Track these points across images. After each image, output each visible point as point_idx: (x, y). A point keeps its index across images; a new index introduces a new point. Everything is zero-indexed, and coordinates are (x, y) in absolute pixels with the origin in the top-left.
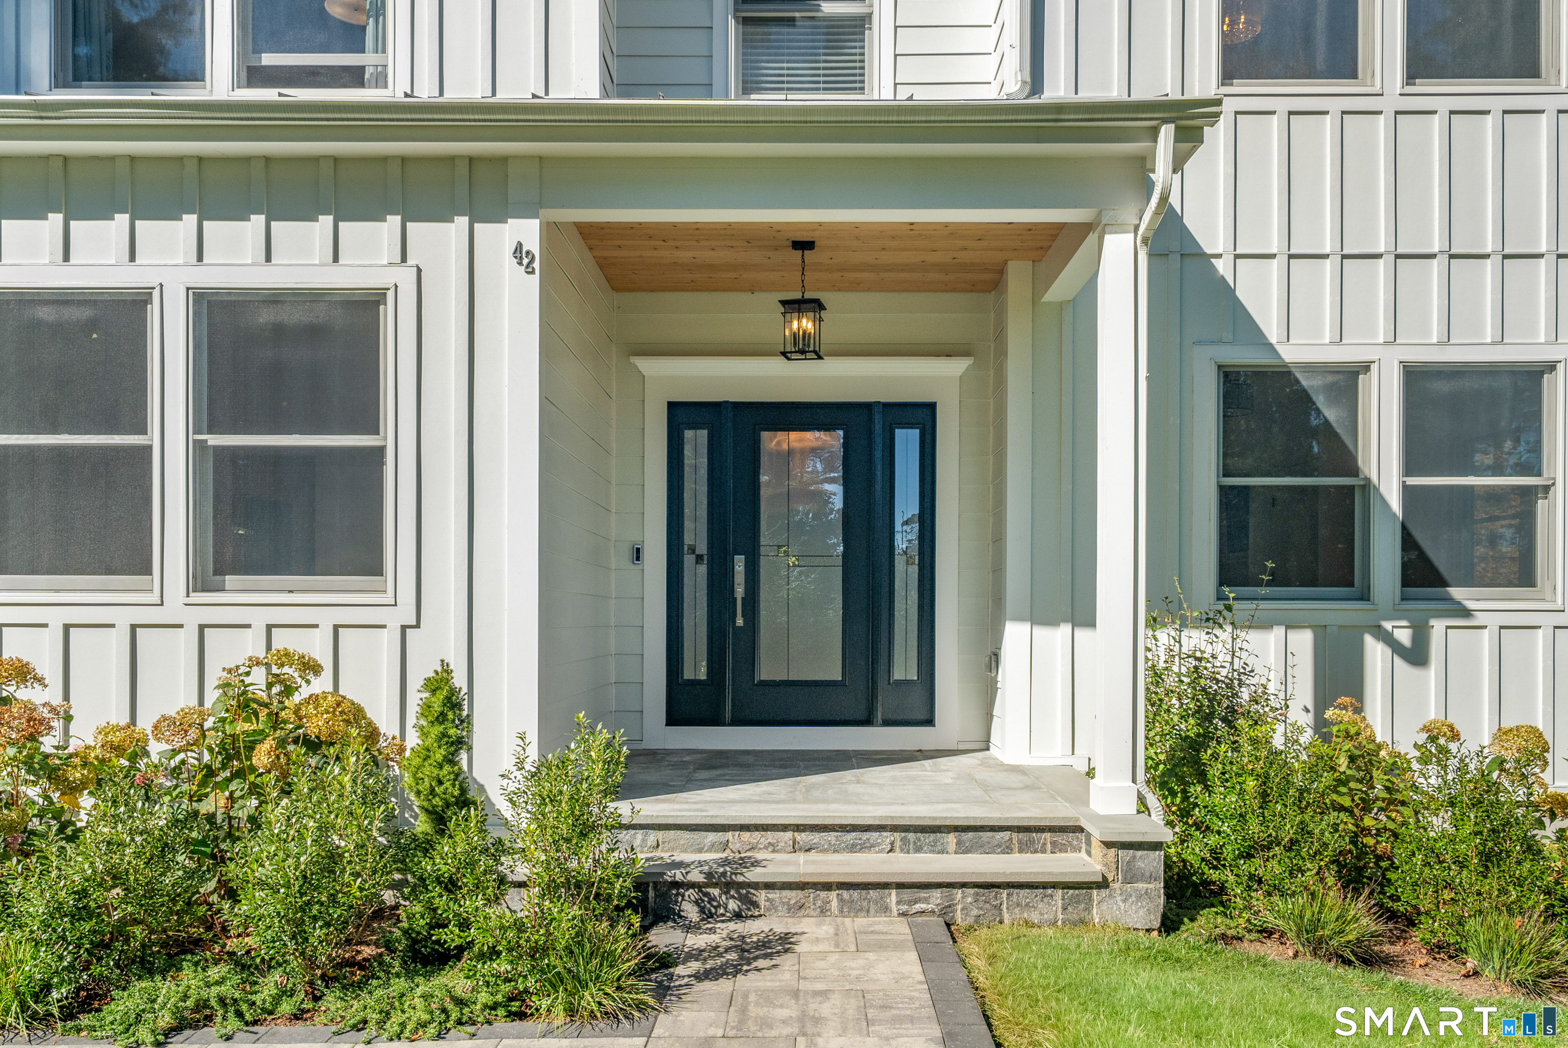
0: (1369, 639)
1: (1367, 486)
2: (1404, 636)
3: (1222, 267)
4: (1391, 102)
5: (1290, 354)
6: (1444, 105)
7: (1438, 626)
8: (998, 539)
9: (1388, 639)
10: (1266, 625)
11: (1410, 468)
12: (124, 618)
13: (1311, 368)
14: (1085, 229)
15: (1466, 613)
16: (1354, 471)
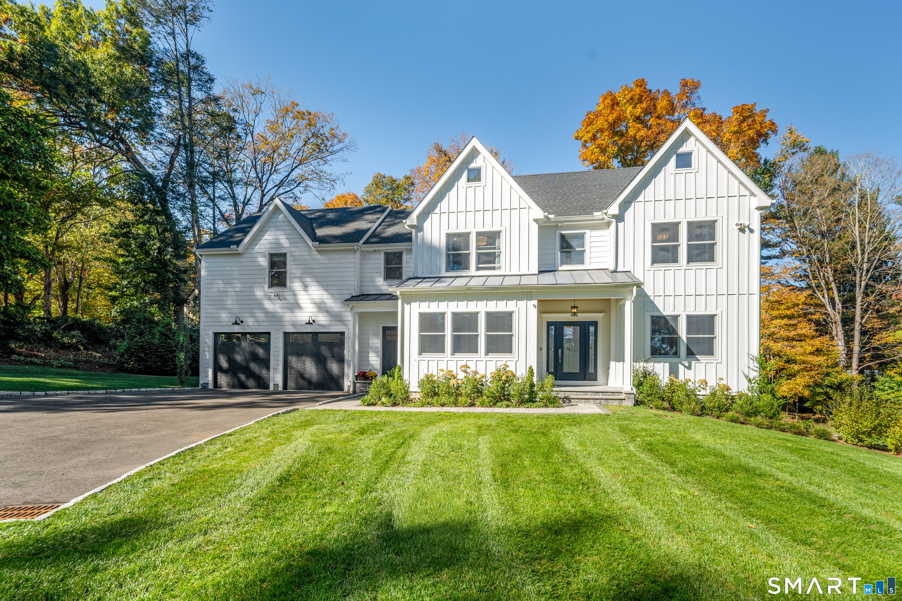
0: (680, 365)
1: (680, 337)
2: (687, 364)
3: (652, 298)
4: (684, 267)
5: (664, 313)
6: (694, 268)
7: (693, 363)
8: (609, 352)
9: (684, 365)
10: (660, 362)
11: (688, 333)
12: (475, 359)
13: (668, 316)
14: (622, 299)
15: (699, 360)
16: (677, 334)
